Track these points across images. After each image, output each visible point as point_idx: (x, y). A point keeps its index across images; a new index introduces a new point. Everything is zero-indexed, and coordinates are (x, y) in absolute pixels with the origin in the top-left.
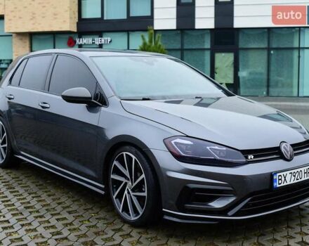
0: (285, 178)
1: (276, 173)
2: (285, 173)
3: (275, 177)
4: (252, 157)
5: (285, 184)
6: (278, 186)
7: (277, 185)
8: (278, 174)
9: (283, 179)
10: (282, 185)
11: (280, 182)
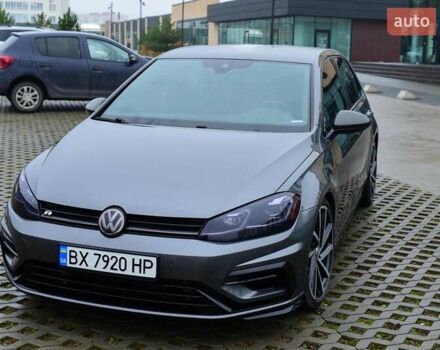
0: (84, 258)
1: (66, 245)
2: (84, 251)
3: (62, 251)
4: (50, 213)
5: (83, 266)
6: (69, 265)
7: (66, 262)
8: (69, 248)
9: (80, 259)
10: (77, 266)
11: (73, 260)
